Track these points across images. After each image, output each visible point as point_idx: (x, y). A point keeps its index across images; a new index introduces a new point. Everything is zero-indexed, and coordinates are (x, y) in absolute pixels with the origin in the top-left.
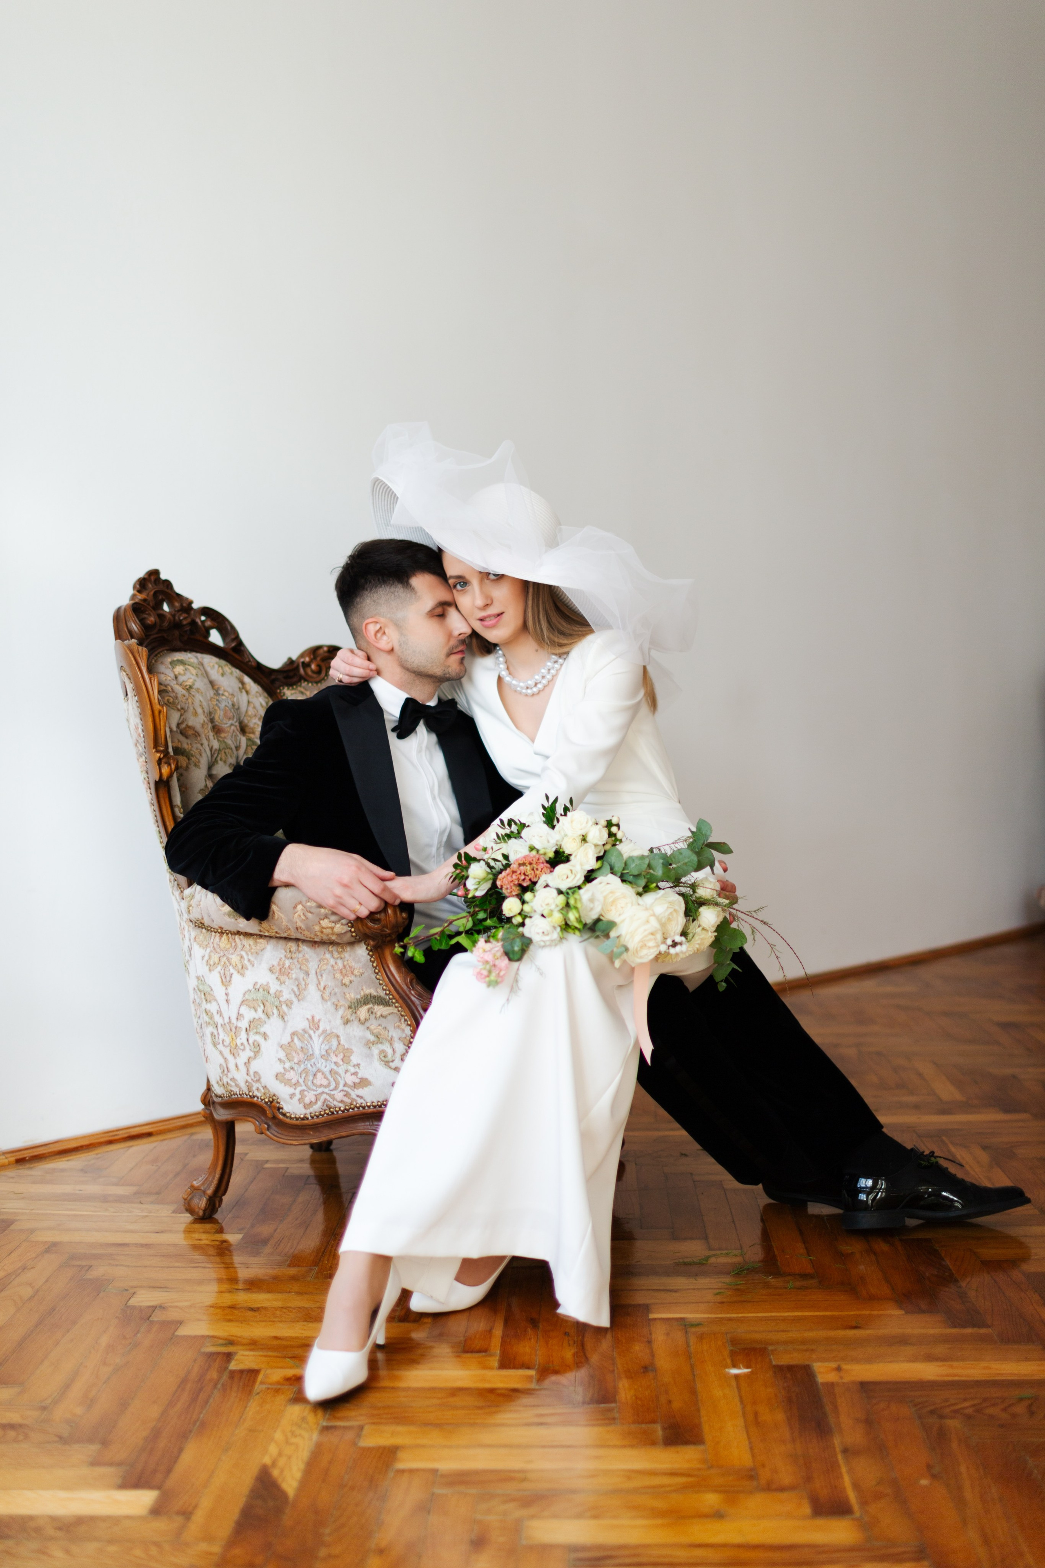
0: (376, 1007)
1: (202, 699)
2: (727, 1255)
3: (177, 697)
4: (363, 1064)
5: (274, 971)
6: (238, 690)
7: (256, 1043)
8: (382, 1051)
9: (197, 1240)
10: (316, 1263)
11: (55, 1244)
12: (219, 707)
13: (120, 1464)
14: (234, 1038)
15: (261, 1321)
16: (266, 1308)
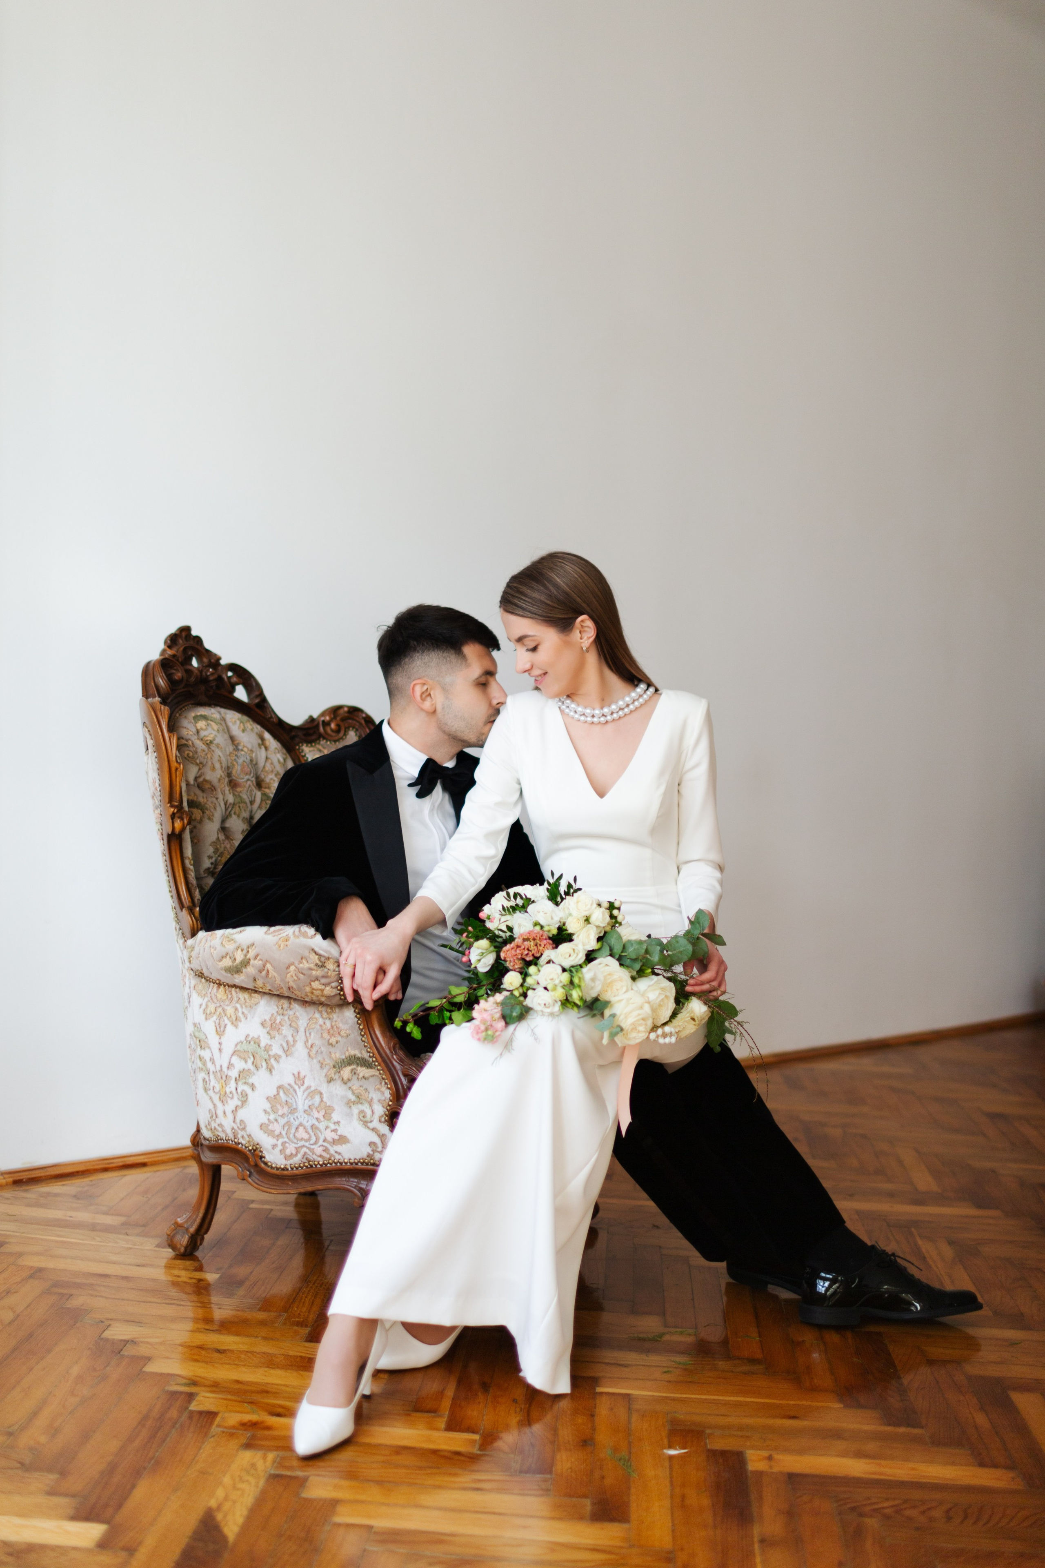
0: (359, 1068)
1: (221, 754)
2: (681, 1333)
3: (196, 752)
4: (342, 1122)
5: (266, 1025)
6: (257, 746)
7: (244, 1093)
8: (362, 1112)
9: (175, 1276)
10: (285, 1309)
11: (40, 1270)
12: (237, 763)
13: (74, 1496)
14: (224, 1086)
15: (225, 1363)
16: (232, 1351)
